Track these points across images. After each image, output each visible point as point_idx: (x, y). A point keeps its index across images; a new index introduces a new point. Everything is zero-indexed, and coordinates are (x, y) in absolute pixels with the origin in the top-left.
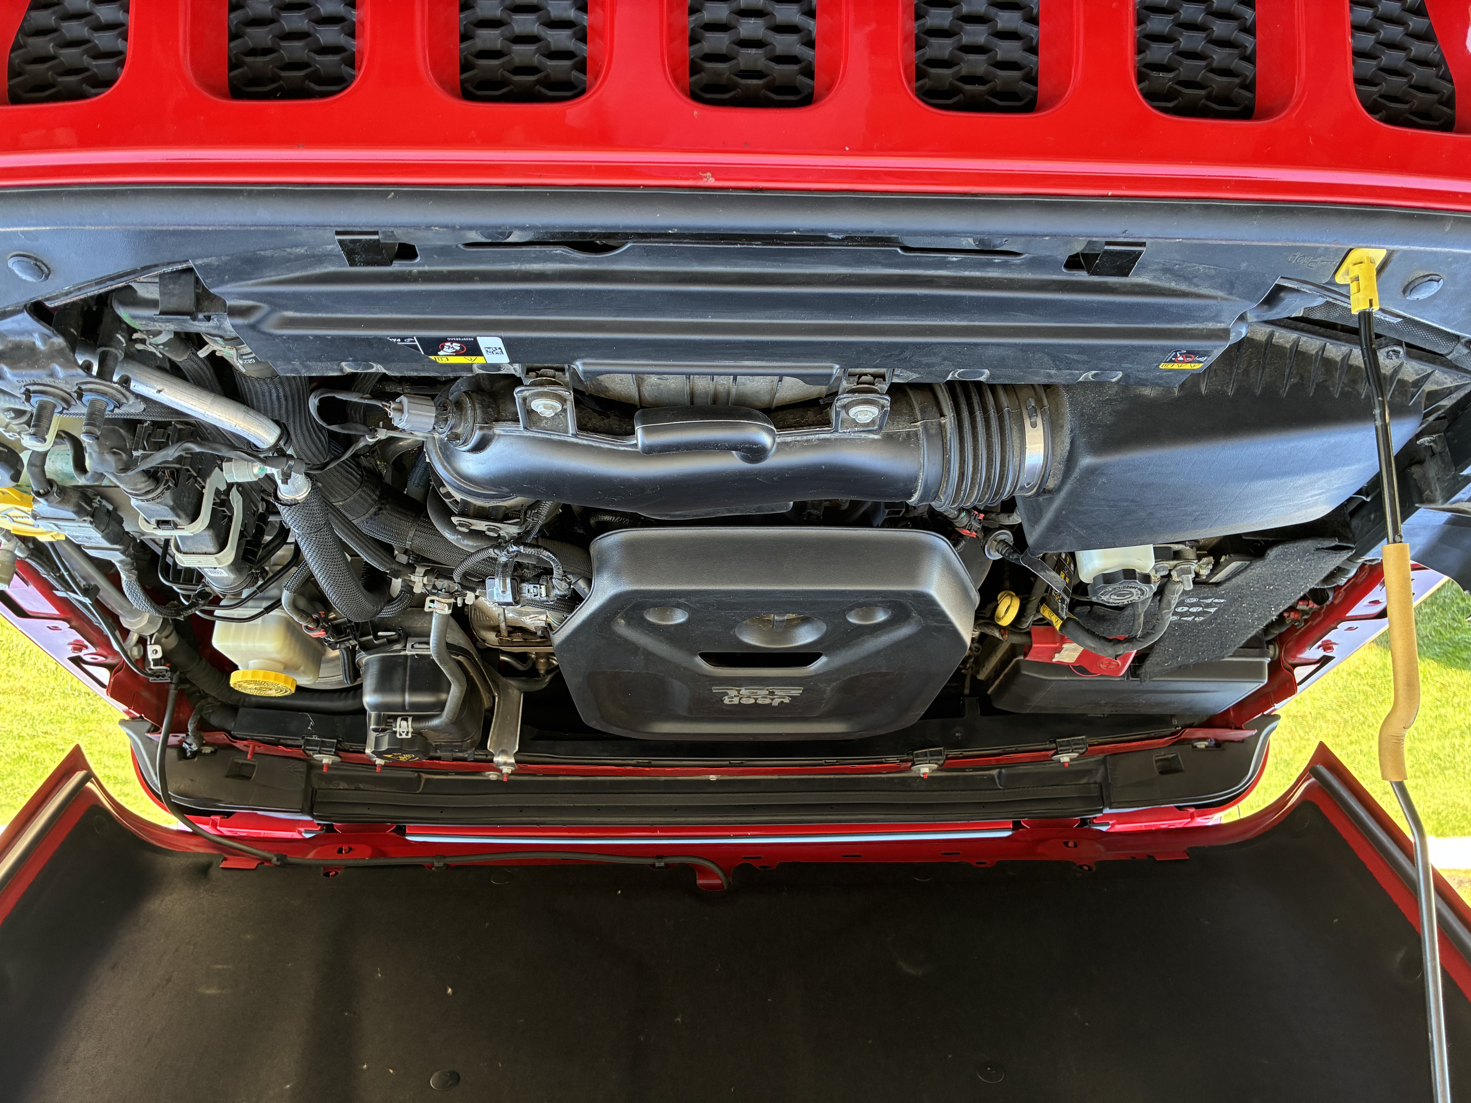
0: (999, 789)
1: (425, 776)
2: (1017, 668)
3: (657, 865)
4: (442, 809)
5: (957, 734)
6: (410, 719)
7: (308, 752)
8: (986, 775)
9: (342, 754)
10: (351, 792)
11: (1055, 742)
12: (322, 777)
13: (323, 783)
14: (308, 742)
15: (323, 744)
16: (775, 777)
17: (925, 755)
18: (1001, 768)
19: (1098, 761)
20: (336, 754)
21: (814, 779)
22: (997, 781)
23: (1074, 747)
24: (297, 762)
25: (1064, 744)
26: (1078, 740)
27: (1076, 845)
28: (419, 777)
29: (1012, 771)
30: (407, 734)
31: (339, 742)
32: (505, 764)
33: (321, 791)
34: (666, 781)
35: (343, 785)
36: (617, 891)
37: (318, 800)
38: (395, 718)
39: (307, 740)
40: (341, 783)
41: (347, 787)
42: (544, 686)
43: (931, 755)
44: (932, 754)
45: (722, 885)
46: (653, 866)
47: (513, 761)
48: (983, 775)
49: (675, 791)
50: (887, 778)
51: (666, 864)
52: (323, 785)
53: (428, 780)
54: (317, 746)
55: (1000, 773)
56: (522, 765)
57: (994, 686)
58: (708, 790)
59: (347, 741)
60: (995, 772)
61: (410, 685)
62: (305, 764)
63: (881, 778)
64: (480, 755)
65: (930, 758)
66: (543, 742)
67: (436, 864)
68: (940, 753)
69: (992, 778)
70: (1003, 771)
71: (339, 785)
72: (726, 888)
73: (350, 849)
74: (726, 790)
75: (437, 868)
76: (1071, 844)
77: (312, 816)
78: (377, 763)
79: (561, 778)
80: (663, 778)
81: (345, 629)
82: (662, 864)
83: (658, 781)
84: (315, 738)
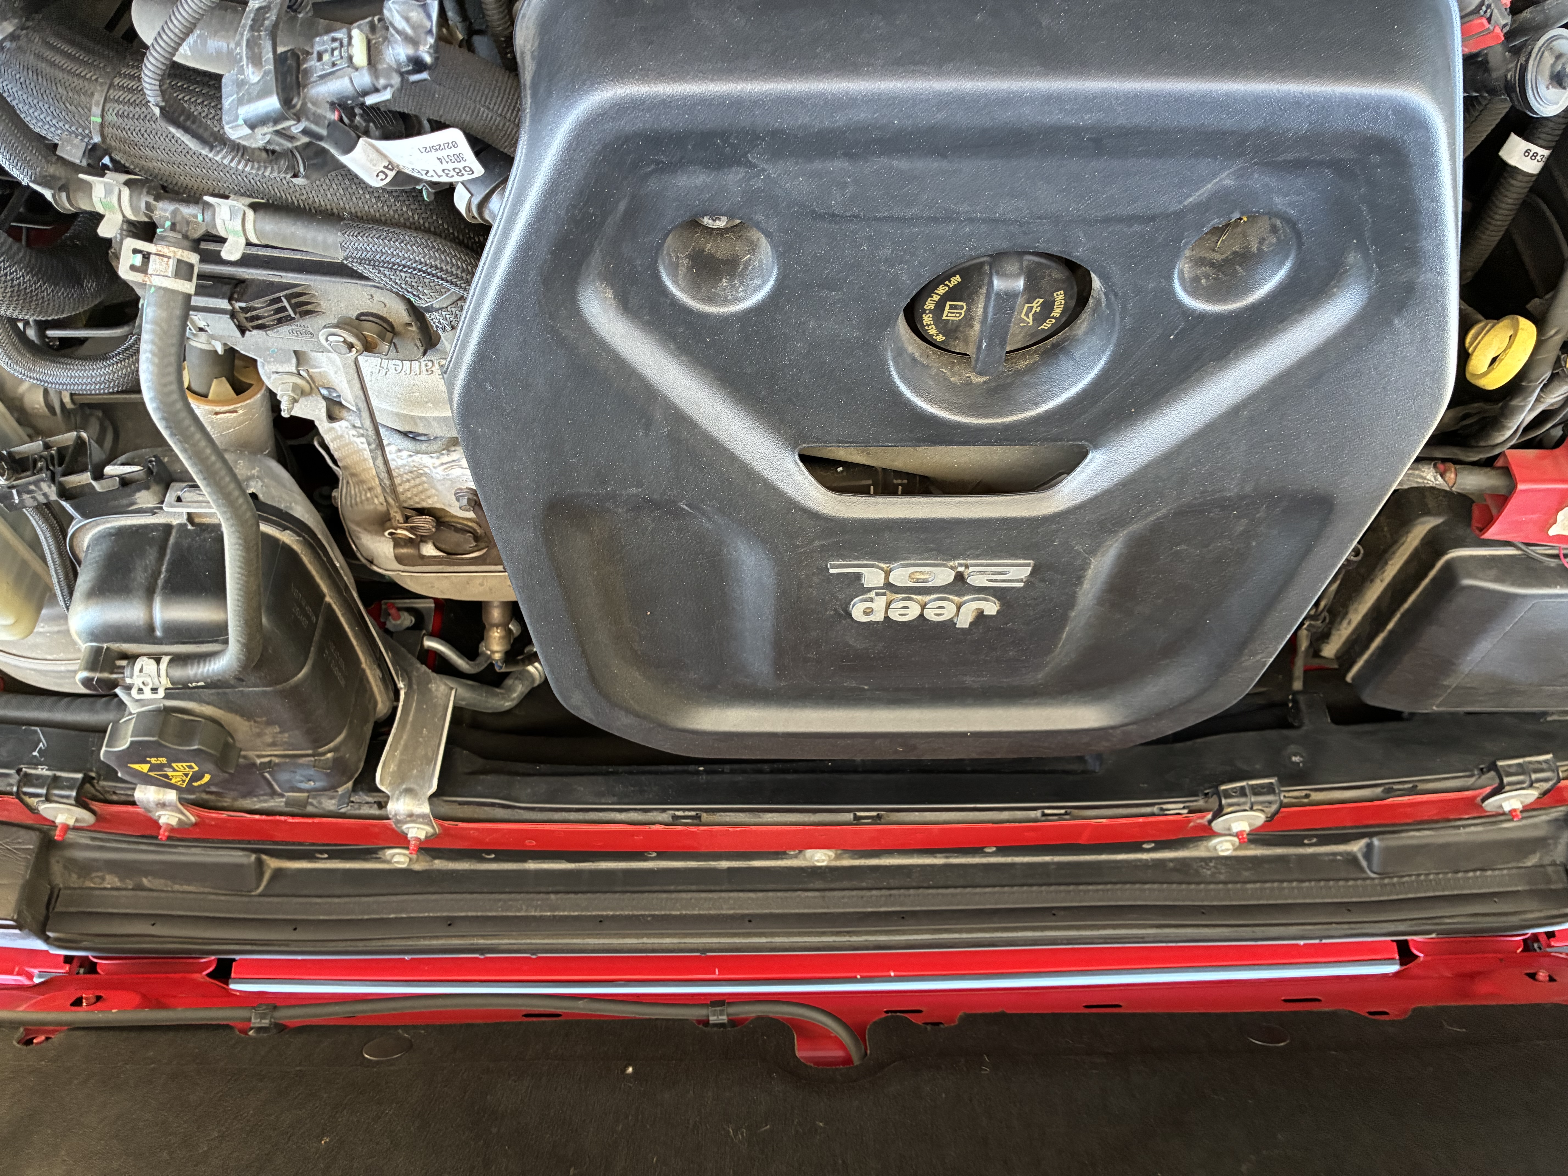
0: (1373, 879)
1: (273, 863)
2: (1449, 576)
3: (713, 1019)
4: (295, 925)
5: (1294, 759)
6: (165, 660)
7: (27, 799)
8: (1340, 854)
9: (95, 806)
10: (124, 893)
11: (1493, 767)
12: (72, 865)
13: (74, 876)
14: (27, 779)
15: (55, 782)
16: (939, 860)
17: (1242, 792)
18: (1371, 835)
19: (1556, 820)
20: (80, 803)
21: (1013, 865)
22: (1364, 864)
23: (1534, 776)
24: (22, 832)
25: (1512, 770)
26: (1539, 762)
27: (1552, 979)
28: (260, 863)
29: (1394, 841)
30: (154, 690)
31: (87, 779)
32: (412, 817)
33: (69, 892)
34: (730, 869)
35: (111, 881)
36: (626, 1067)
37: (59, 909)
38: (132, 658)
39: (26, 774)
40: (108, 877)
41: (118, 884)
42: (508, 705)
43: (1255, 794)
44: (1257, 791)
45: (848, 1060)
46: (706, 1023)
47: (426, 809)
48: (1335, 854)
49: (749, 887)
50: (1153, 860)
51: (730, 1020)
52: (74, 880)
53: (278, 873)
54: (41, 787)
55: (1369, 846)
56: (447, 824)
57: (1366, 656)
58: (811, 886)
59: (105, 780)
60: (1356, 847)
61: (167, 581)
62: (34, 836)
63: (1140, 860)
64: (363, 804)
65: (1253, 799)
66: (489, 777)
67: (256, 1022)
68: (1269, 789)
69: (1352, 860)
70: (1376, 842)
71: (103, 879)
72: (856, 1061)
73: (99, 998)
74: (846, 884)
75: (259, 1030)
76: (1542, 975)
77: (47, 940)
78: (162, 821)
79: (531, 865)
80: (724, 864)
81: (35, 462)
82: (724, 1019)
83: (715, 870)
84: (43, 771)
